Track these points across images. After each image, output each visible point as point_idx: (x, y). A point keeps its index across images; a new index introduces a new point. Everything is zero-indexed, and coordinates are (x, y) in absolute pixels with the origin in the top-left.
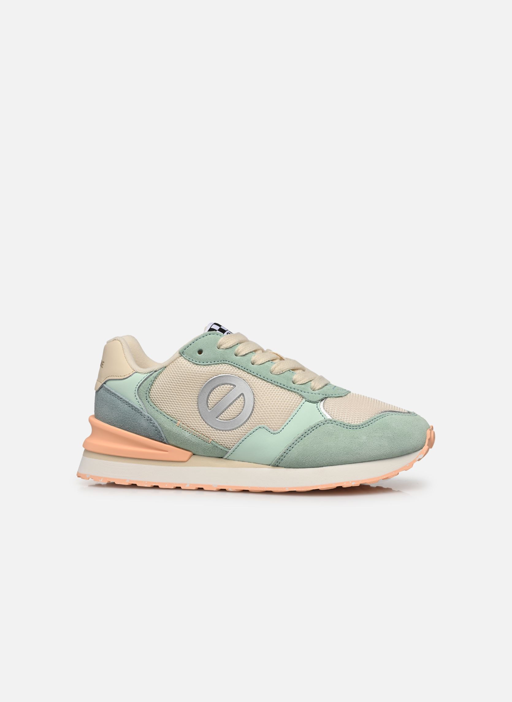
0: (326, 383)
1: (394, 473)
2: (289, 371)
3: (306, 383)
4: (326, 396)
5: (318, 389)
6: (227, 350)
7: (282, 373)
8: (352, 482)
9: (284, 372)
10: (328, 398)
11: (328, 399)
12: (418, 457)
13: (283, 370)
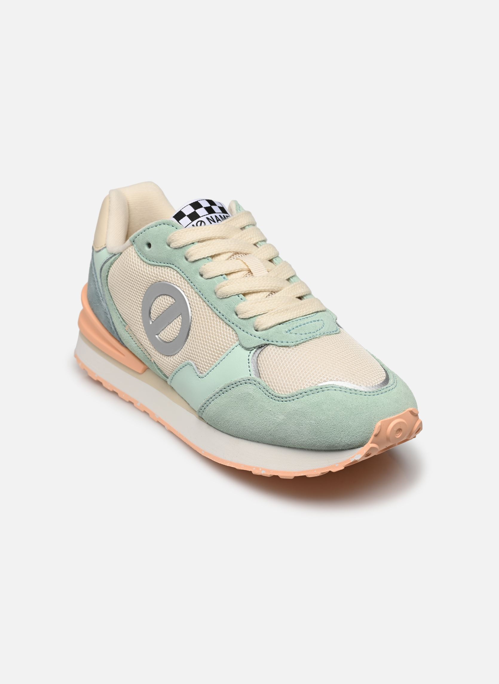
0: (324, 309)
1: (315, 471)
2: (237, 296)
3: (249, 318)
4: (268, 343)
5: (263, 330)
6: (175, 250)
7: (226, 298)
8: (262, 469)
9: (228, 296)
10: (271, 346)
11: (269, 347)
12: (354, 457)
13: (229, 294)
